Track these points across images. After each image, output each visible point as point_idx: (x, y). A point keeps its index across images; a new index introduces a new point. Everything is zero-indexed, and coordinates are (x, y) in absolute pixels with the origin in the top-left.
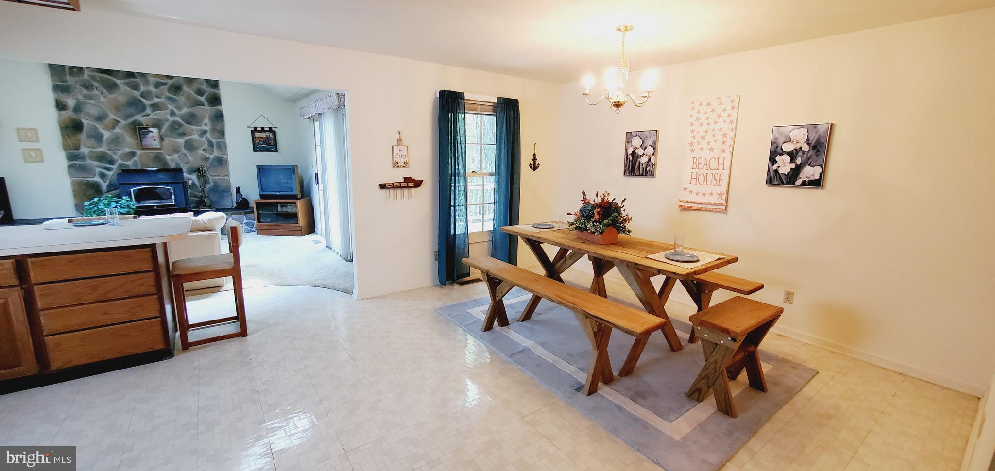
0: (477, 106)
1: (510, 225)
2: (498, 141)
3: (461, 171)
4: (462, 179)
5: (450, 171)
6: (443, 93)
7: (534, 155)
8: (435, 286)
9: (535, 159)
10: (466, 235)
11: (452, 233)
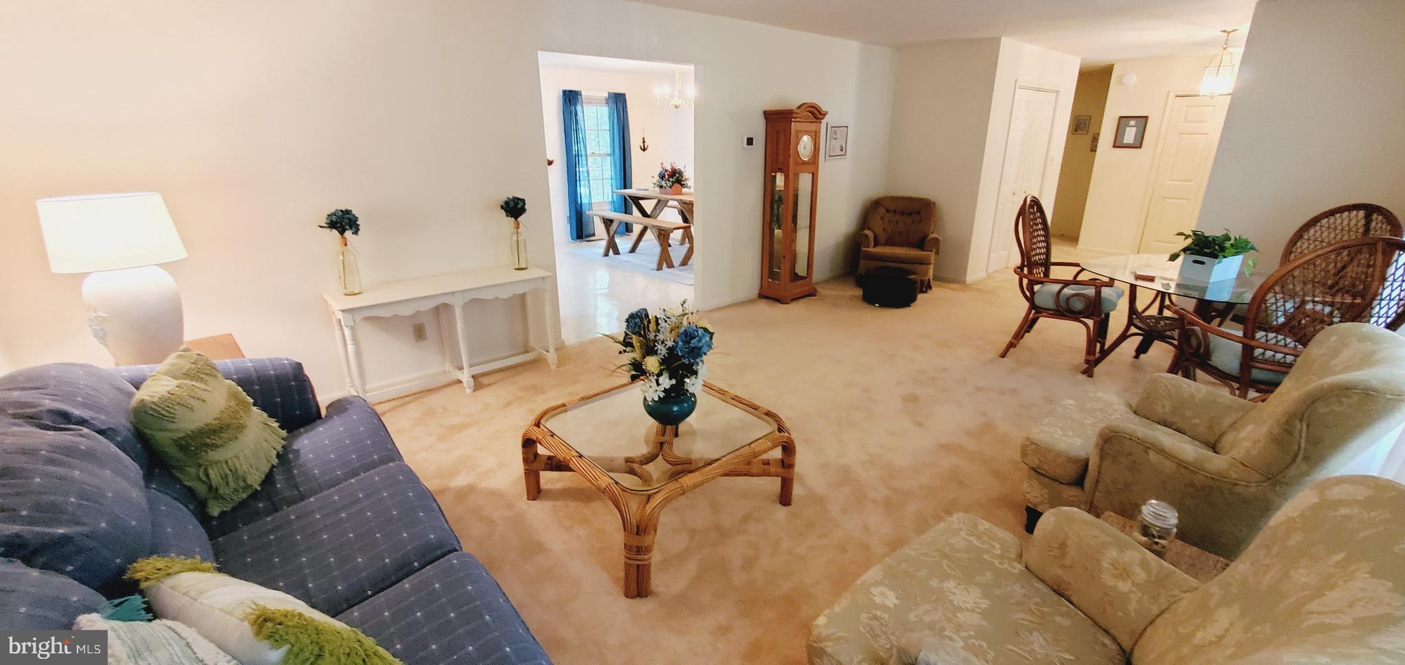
0: (592, 101)
1: (625, 188)
2: (611, 127)
3: (583, 153)
4: (584, 158)
5: (574, 153)
6: (565, 92)
7: (643, 139)
8: (569, 243)
9: (644, 142)
10: (590, 204)
11: (579, 202)
